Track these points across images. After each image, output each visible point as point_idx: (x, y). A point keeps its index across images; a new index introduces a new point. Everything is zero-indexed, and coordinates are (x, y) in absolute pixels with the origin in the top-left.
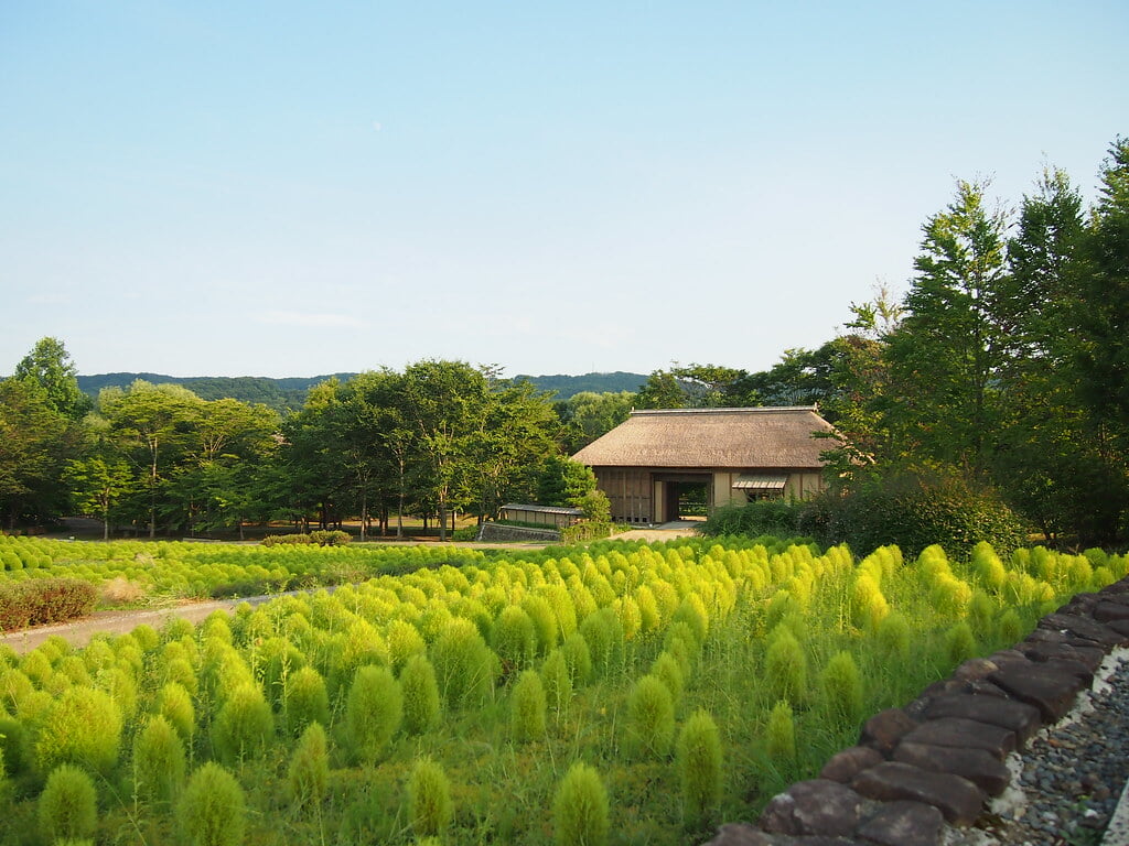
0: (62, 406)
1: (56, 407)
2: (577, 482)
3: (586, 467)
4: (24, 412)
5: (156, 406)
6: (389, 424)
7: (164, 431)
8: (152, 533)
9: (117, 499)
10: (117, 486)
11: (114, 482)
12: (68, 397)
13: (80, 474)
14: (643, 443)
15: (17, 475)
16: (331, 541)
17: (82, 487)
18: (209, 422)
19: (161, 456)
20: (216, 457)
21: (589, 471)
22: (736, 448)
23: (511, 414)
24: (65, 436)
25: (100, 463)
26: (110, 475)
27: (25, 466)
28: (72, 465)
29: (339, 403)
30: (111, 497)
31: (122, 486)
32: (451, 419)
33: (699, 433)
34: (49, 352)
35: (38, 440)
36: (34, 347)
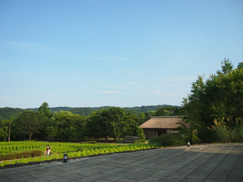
0: (47, 115)
1: (46, 116)
2: (139, 131)
3: (141, 128)
4: (39, 117)
5: (63, 116)
6: (105, 120)
7: (64, 121)
8: (62, 141)
9: (55, 134)
10: (55, 132)
11: (54, 131)
12: (48, 114)
13: (49, 129)
14: (153, 123)
15: (38, 129)
16: (93, 143)
17: (49, 132)
18: (72, 119)
19: (63, 126)
20: (74, 126)
21: (142, 129)
22: (171, 124)
23: (127, 118)
24: (47, 122)
25: (52, 127)
26: (54, 129)
27: (39, 128)
28: (47, 127)
29: (97, 115)
30: (54, 134)
31: (56, 132)
32: (116, 119)
33: (164, 121)
34: (45, 104)
35: (42, 123)
36: (42, 104)
